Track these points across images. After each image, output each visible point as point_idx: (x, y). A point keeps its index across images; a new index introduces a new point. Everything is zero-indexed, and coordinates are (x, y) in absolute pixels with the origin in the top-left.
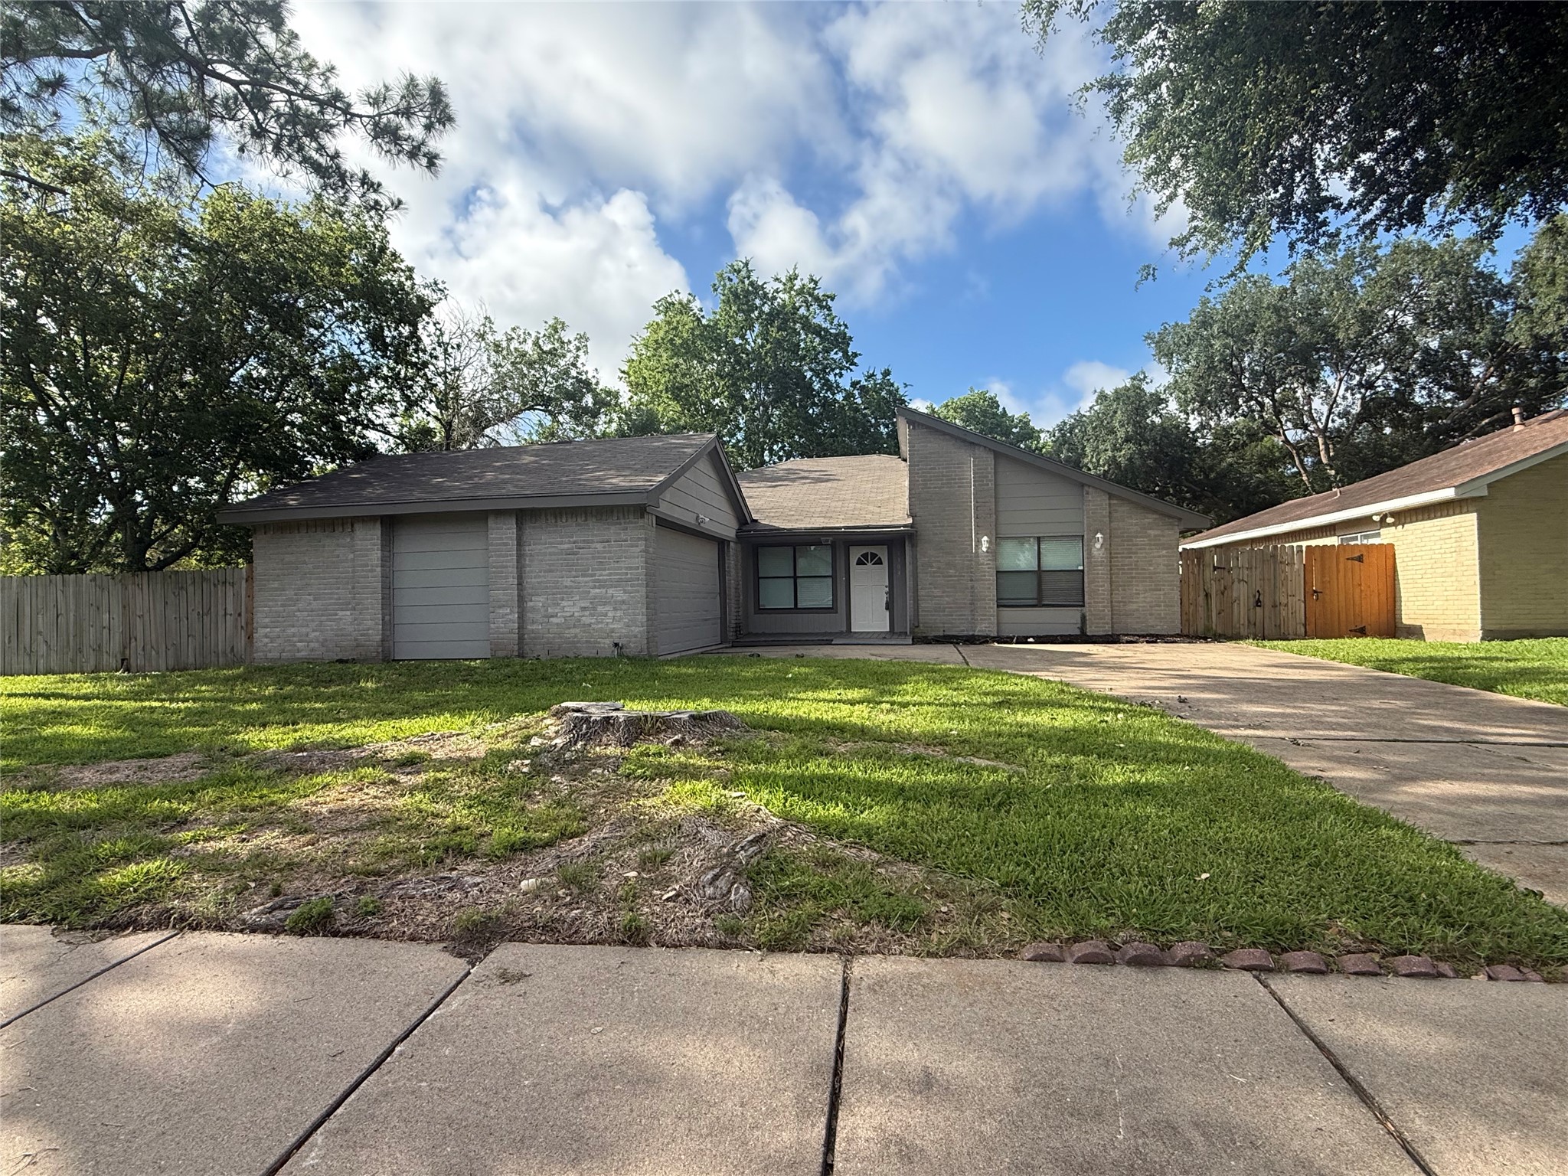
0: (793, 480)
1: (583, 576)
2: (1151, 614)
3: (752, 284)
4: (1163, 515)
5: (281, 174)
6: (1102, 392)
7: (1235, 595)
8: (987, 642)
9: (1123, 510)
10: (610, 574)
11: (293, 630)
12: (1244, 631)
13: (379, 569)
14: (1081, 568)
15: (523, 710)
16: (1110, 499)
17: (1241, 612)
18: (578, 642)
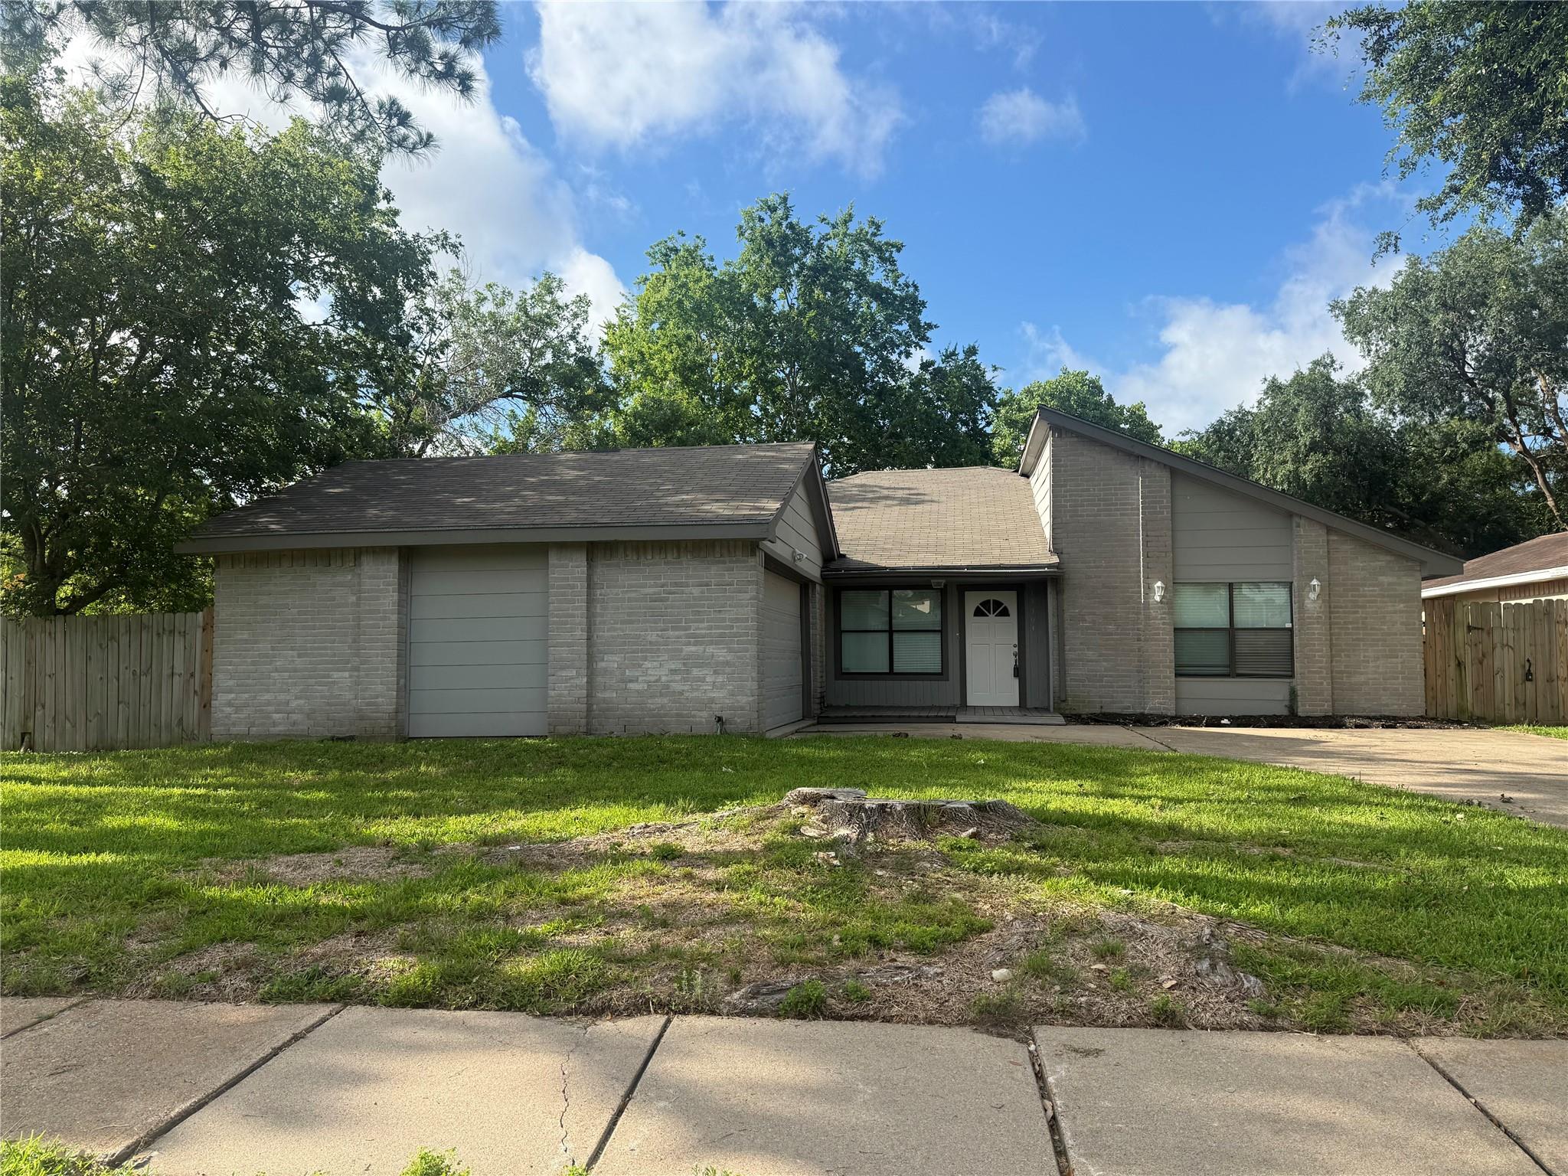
0: (872, 500)
1: (674, 629)
2: (1385, 689)
3: (791, 226)
4: (1400, 556)
5: (277, 99)
6: (1274, 380)
7: (1497, 664)
8: (1166, 723)
9: (1346, 548)
10: (710, 628)
11: (267, 697)
12: (1510, 713)
13: (395, 617)
14: (1288, 625)
15: (732, 797)
16: (1328, 533)
17: (1505, 688)
18: (665, 715)
